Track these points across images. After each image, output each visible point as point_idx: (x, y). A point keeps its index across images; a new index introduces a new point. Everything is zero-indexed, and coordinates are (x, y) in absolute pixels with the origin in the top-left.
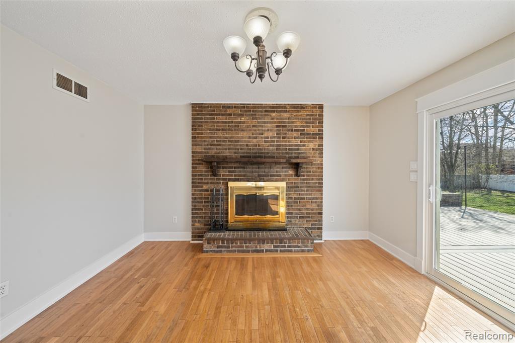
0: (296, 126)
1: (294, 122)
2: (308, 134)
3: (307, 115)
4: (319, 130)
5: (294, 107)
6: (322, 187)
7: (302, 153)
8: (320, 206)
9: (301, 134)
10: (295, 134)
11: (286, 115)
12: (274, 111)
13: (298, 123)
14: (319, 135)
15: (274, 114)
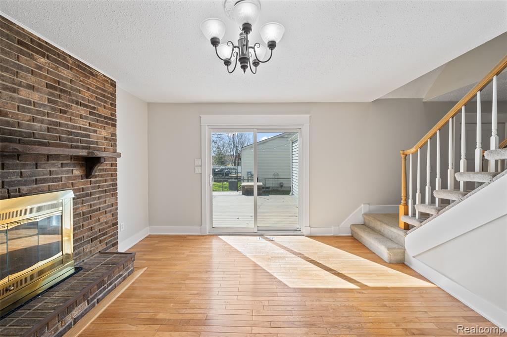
0: (83, 99)
1: (79, 91)
2: (100, 116)
3: (97, 88)
4: (112, 114)
5: (79, 66)
6: (116, 189)
7: (92, 143)
8: (115, 215)
9: (91, 113)
10: (83, 111)
11: (66, 73)
12: (43, 55)
13: (87, 94)
14: (111, 121)
15: (42, 60)
